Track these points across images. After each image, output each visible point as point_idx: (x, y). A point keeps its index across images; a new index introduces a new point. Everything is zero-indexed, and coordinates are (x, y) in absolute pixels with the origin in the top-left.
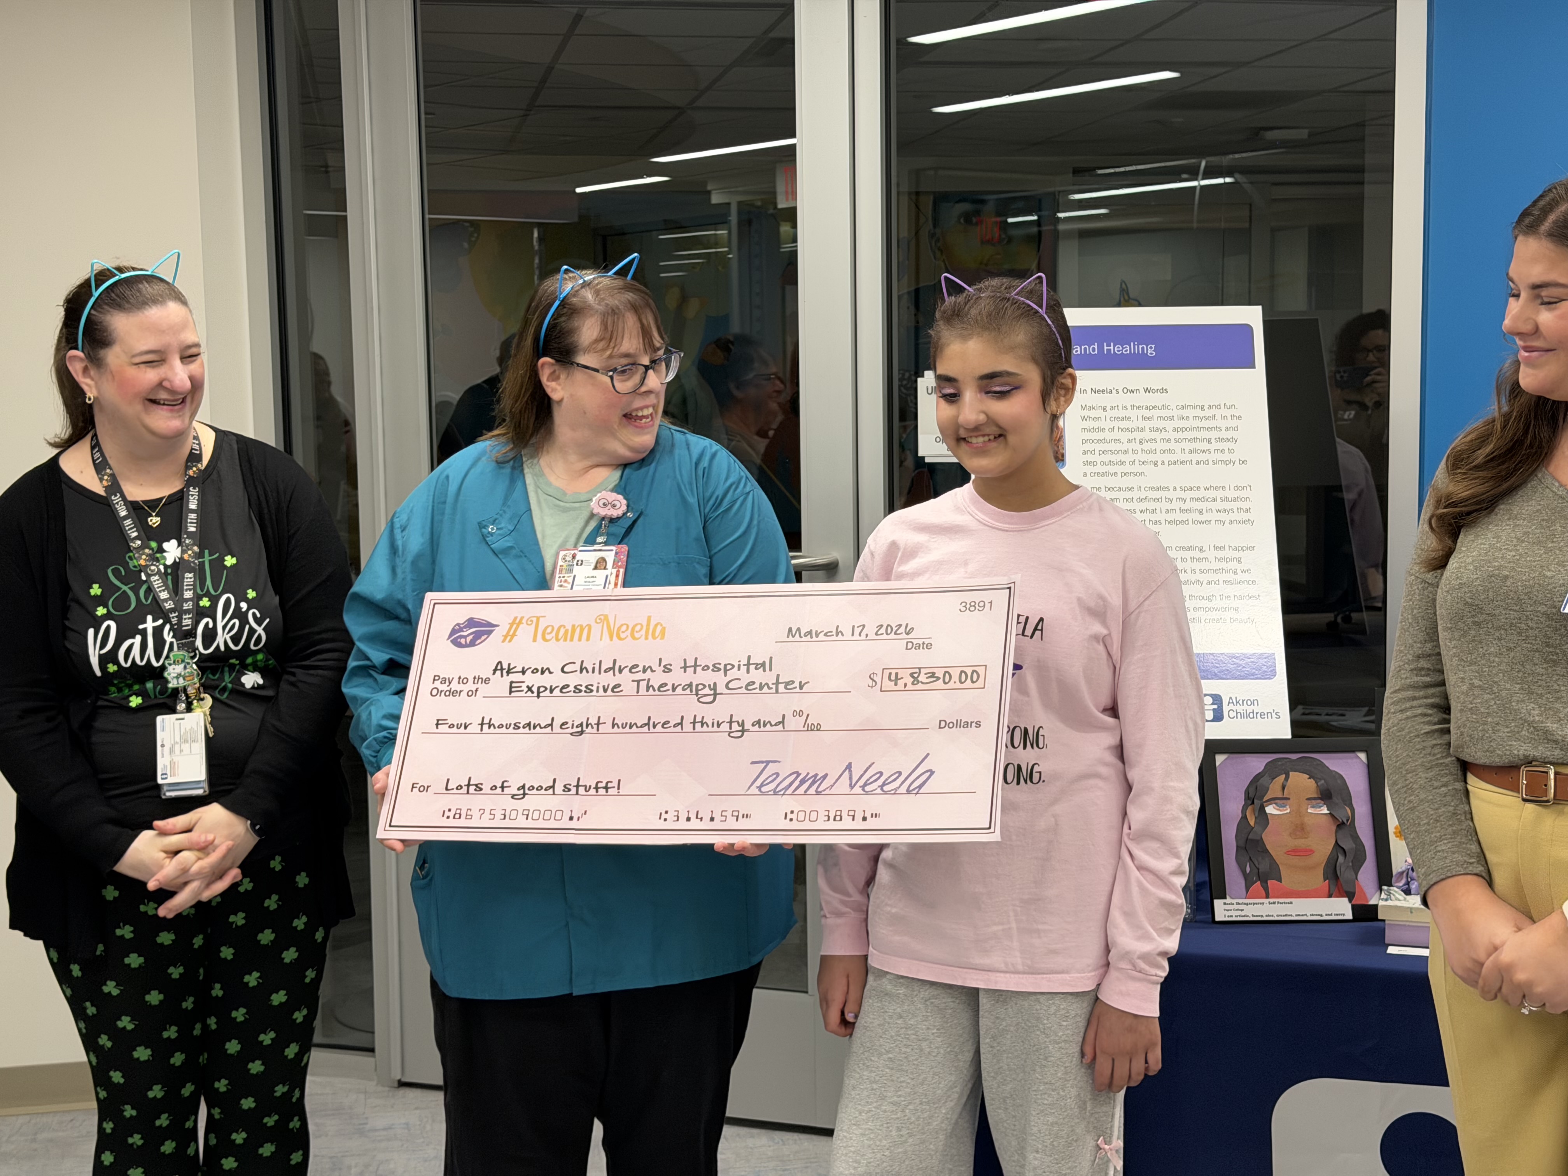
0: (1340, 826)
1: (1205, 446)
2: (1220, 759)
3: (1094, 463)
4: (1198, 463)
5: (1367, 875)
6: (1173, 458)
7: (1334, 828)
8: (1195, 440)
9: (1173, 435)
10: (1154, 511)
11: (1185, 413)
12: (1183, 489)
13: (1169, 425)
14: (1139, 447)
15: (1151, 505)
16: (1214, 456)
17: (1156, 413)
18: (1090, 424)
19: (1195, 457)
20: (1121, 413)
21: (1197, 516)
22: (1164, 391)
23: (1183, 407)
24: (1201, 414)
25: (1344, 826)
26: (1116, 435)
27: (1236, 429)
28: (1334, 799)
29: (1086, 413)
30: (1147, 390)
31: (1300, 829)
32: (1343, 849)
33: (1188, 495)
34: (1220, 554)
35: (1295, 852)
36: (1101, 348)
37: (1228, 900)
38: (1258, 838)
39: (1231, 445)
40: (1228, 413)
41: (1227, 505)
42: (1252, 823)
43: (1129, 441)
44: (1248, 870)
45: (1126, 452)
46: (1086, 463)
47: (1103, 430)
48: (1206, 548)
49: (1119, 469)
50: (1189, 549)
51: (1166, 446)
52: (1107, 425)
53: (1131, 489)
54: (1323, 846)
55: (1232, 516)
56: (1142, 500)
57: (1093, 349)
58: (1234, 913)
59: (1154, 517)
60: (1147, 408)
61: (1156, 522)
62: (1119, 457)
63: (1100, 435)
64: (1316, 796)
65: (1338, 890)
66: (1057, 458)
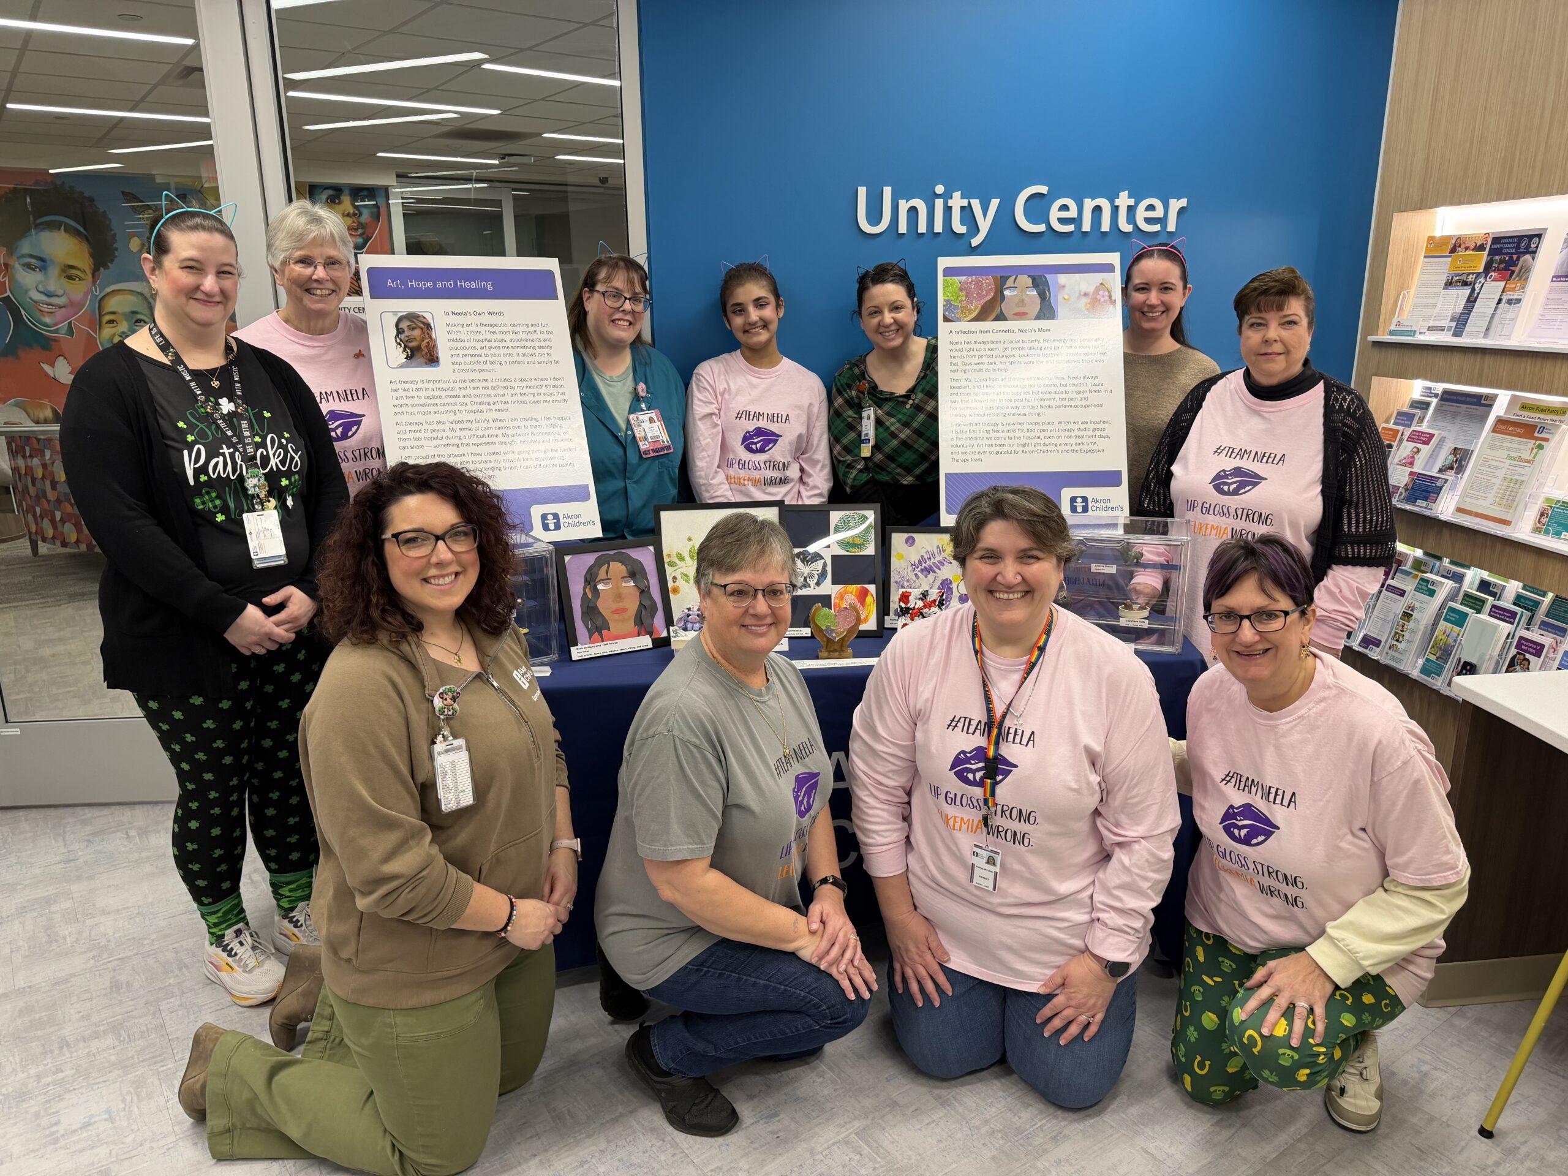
0: (642, 592)
1: (531, 351)
2: (567, 558)
3: (459, 364)
4: (528, 362)
5: (659, 620)
6: (512, 359)
7: (638, 594)
8: (524, 347)
9: (510, 344)
10: (503, 395)
11: (516, 329)
12: (521, 380)
13: (507, 337)
14: (489, 352)
15: (501, 391)
16: (537, 358)
17: (497, 329)
18: (453, 336)
19: (526, 359)
20: (474, 329)
21: (531, 398)
22: (501, 314)
23: (515, 325)
24: (527, 330)
25: (644, 592)
26: (472, 344)
28: (638, 576)
29: (450, 329)
30: (490, 313)
31: (619, 597)
32: (645, 606)
33: (524, 384)
34: (548, 423)
35: (617, 611)
36: (455, 284)
37: (579, 646)
38: (594, 605)
39: (548, 351)
40: (545, 329)
41: (550, 391)
42: (590, 597)
43: (482, 348)
44: (590, 626)
45: (480, 356)
46: (454, 363)
47: (463, 340)
48: (539, 419)
49: (477, 367)
50: (529, 419)
51: (506, 351)
52: (466, 337)
53: (487, 381)
54: (632, 605)
55: (553, 398)
56: (494, 388)
57: (450, 284)
58: (583, 654)
59: (503, 399)
60: (491, 325)
61: (506, 403)
62: (476, 359)
63: (462, 344)
64: (626, 575)
65: (643, 631)
66: (432, 360)
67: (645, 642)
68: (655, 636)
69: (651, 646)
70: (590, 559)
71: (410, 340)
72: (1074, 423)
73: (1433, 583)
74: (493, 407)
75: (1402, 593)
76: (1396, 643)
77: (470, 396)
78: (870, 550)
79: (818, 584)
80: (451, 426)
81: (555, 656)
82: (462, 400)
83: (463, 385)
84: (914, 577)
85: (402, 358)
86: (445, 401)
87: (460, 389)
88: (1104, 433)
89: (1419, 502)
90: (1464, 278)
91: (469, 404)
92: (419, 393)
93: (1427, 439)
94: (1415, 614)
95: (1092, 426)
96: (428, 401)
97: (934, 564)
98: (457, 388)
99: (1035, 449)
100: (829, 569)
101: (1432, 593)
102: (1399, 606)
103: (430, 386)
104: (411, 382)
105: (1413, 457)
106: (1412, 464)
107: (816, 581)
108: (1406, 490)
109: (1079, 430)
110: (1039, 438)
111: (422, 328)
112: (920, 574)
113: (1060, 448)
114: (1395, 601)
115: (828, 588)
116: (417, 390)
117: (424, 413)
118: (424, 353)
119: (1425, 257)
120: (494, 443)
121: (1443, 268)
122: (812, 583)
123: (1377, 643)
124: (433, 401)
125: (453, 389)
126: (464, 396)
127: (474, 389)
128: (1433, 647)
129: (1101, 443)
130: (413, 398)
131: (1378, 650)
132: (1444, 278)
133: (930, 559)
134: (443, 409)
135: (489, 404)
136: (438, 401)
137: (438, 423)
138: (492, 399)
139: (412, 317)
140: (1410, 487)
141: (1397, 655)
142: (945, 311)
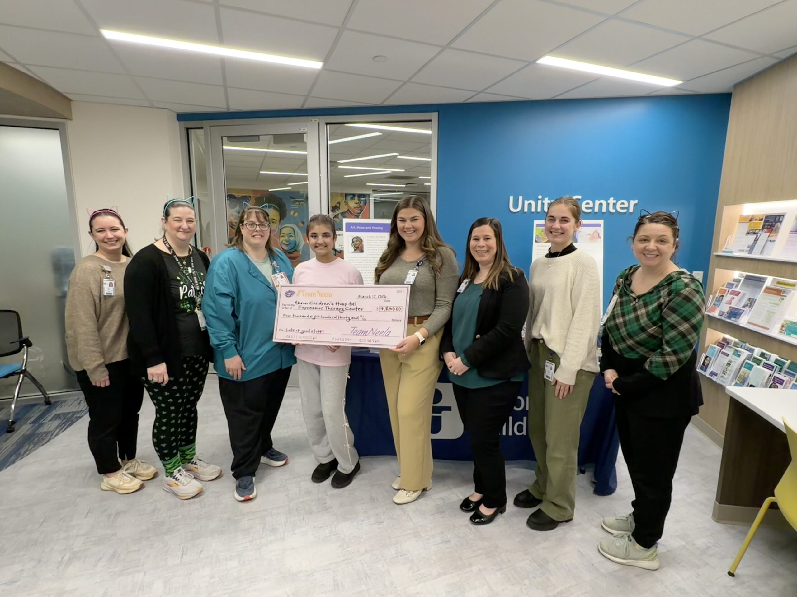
3: (370, 252)
18: (369, 244)
20: (375, 242)
26: (374, 246)
30: (381, 237)
49: (375, 253)
52: (373, 244)
57: (370, 228)
62: (375, 251)
63: (371, 246)
66: (362, 251)
71: (356, 245)
73: (740, 352)
75: (728, 355)
76: (724, 375)
85: (353, 250)
87: (369, 260)
89: (732, 319)
90: (754, 231)
93: (737, 294)
94: (732, 364)
96: (359, 264)
101: (739, 356)
102: (726, 360)
103: (360, 259)
104: (355, 258)
105: (731, 301)
106: (730, 303)
108: (728, 313)
111: (360, 241)
114: (725, 358)
116: (356, 260)
118: (360, 249)
119: (739, 223)
121: (746, 227)
123: (716, 375)
125: (367, 260)
126: (370, 263)
128: (739, 378)
131: (716, 377)
132: (746, 231)
134: (363, 266)
136: (362, 264)
139: (357, 238)
140: (729, 312)
141: (723, 380)
142: (536, 238)
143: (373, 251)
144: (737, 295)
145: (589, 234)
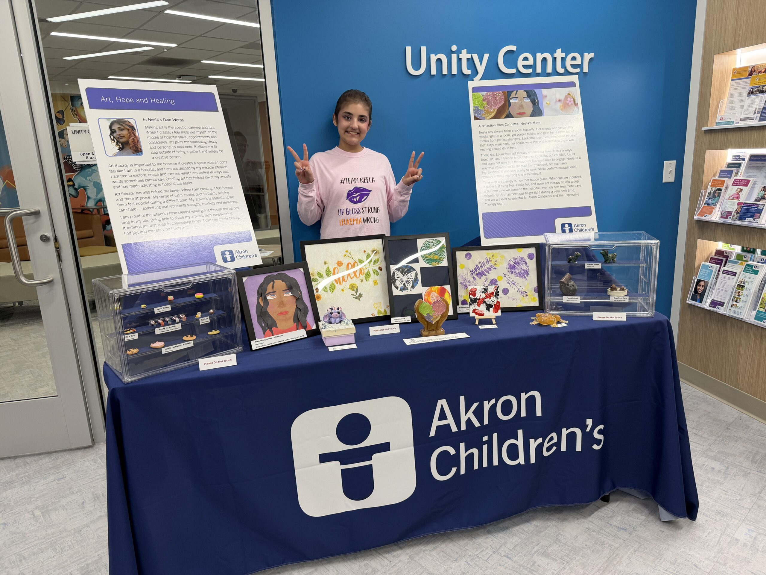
0: (297, 299)
1: (204, 144)
2: (244, 279)
3: (156, 153)
4: (203, 152)
5: (310, 318)
6: (192, 150)
7: (295, 301)
8: (199, 142)
9: (190, 140)
10: (188, 173)
11: (193, 130)
12: (199, 163)
13: (187, 135)
14: (176, 145)
15: (186, 171)
16: (208, 149)
17: (180, 130)
18: (151, 135)
19: (201, 149)
20: (165, 130)
21: (206, 175)
22: (182, 120)
23: (191, 128)
24: (200, 131)
26: (164, 140)
27: (215, 137)
29: (148, 130)
30: (174, 120)
31: (282, 304)
32: (300, 309)
33: (201, 166)
34: (220, 191)
35: (281, 314)
36: (149, 100)
37: (257, 340)
38: (265, 311)
39: (214, 144)
40: (211, 130)
41: (219, 170)
42: (262, 304)
43: (171, 142)
44: (263, 325)
45: (170, 147)
46: (153, 153)
47: (158, 137)
48: (213, 188)
49: (169, 155)
50: (206, 189)
51: (187, 145)
52: (159, 135)
53: (176, 164)
54: (291, 309)
55: (221, 174)
56: (181, 169)
58: (260, 345)
59: (188, 176)
60: (176, 128)
61: (190, 178)
62: (167, 150)
63: (157, 140)
64: (286, 289)
65: (300, 326)
66: (138, 151)
67: (302, 333)
68: (308, 329)
69: (306, 336)
70: (260, 279)
71: (121, 137)
72: (559, 178)
73: (756, 267)
74: (181, 181)
75: (734, 274)
76: (735, 303)
77: (165, 174)
78: (445, 263)
79: (413, 287)
80: (154, 194)
81: (240, 348)
82: (160, 177)
83: (160, 167)
84: (472, 279)
85: (116, 149)
86: (149, 178)
87: (158, 170)
88: (578, 184)
89: (748, 219)
90: (761, 88)
91: (165, 179)
92: (130, 173)
93: (746, 183)
94: (746, 285)
95: (571, 180)
96: (136, 178)
97: (485, 270)
98: (156, 169)
99: (537, 195)
100: (419, 276)
101: (756, 272)
102: (733, 281)
103: (137, 168)
104: (123, 166)
105: (739, 194)
106: (738, 198)
107: (411, 285)
108: (737, 213)
109: (563, 182)
110: (538, 188)
111: (128, 130)
112: (476, 277)
113: (552, 194)
114: (730, 279)
115: (419, 289)
116: (128, 171)
117: (135, 186)
118: (131, 146)
119: (732, 80)
120: (184, 205)
121: (746, 84)
122: (409, 286)
123: (722, 304)
124: (140, 178)
125: (153, 170)
126: (161, 175)
127: (168, 169)
128: (761, 304)
129: (577, 190)
130: (126, 176)
131: (723, 308)
132: (747, 91)
133: (482, 267)
134: (147, 183)
135: (178, 179)
136: (144, 178)
137: (144, 193)
138: (181, 176)
139: (120, 122)
140: (739, 211)
141: (737, 310)
142: (475, 113)
143: (162, 150)
144: (746, 185)
145: (559, 101)
